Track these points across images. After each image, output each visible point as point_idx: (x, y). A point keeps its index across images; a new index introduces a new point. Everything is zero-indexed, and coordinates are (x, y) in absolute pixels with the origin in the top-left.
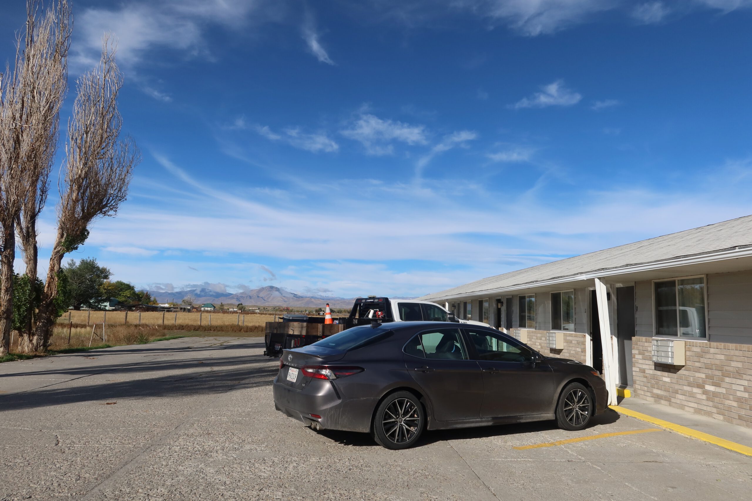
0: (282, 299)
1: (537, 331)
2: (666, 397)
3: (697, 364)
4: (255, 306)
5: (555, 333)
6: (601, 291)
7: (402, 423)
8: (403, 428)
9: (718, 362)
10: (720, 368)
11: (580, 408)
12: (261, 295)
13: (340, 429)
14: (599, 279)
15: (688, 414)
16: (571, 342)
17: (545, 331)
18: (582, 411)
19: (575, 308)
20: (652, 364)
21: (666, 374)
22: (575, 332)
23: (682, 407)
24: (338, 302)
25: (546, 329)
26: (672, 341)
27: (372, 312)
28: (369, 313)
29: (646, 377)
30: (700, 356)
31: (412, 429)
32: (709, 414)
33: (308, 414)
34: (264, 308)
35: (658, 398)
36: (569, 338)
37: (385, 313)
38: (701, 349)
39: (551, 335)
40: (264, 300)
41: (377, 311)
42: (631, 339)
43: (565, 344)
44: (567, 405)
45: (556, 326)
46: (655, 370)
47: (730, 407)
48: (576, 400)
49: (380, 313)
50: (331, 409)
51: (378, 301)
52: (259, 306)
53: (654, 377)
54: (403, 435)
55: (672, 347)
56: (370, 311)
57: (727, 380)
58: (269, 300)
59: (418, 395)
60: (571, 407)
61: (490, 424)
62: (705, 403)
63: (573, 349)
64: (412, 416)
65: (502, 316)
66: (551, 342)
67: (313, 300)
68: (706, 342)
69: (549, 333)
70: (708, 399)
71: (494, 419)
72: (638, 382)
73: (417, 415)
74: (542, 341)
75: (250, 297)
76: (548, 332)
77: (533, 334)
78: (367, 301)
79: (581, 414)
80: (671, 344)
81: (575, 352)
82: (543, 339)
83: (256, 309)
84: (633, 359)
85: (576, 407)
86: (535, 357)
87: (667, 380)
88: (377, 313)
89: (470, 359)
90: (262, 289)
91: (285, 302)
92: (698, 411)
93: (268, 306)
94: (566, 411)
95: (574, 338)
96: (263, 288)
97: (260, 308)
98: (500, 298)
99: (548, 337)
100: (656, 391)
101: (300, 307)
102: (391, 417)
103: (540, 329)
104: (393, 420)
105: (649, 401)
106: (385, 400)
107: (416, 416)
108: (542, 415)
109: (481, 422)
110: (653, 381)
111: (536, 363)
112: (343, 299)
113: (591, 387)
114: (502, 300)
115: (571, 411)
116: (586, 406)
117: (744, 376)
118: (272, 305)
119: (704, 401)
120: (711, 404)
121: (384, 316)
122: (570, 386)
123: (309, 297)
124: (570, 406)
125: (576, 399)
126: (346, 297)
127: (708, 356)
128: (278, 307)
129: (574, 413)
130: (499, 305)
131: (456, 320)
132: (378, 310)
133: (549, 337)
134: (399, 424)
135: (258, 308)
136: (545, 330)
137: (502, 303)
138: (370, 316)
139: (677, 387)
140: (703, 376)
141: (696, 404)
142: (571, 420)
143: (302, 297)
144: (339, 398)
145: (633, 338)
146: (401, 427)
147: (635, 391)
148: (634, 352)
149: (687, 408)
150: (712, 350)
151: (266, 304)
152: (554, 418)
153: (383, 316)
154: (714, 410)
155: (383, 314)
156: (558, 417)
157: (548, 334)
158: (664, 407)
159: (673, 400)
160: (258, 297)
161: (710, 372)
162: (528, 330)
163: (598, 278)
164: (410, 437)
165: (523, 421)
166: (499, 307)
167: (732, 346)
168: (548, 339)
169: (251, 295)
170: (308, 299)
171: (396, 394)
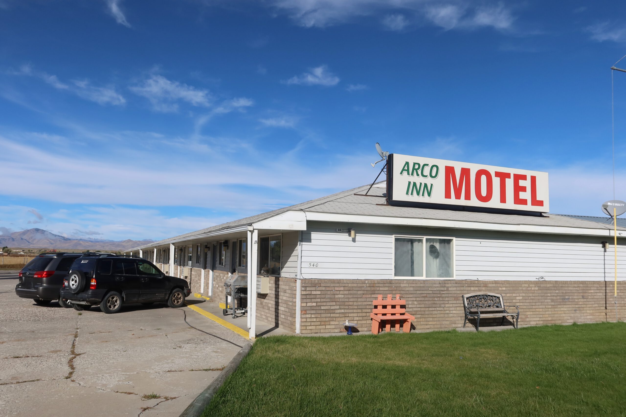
0: (48, 242)
4: (18, 248)
12: (25, 237)
24: (107, 244)
34: (29, 251)
40: (29, 242)
52: (24, 249)
58: (35, 242)
67: (81, 242)
75: (13, 240)
83: (20, 251)
90: (26, 232)
91: (52, 244)
93: (33, 249)
96: (28, 231)
97: (24, 251)
101: (67, 249)
112: (113, 241)
118: (37, 247)
123: (77, 240)
126: (115, 240)
128: (44, 249)
135: (23, 251)
143: (69, 239)
151: (31, 246)
160: (22, 239)
169: (14, 238)
170: (76, 241)
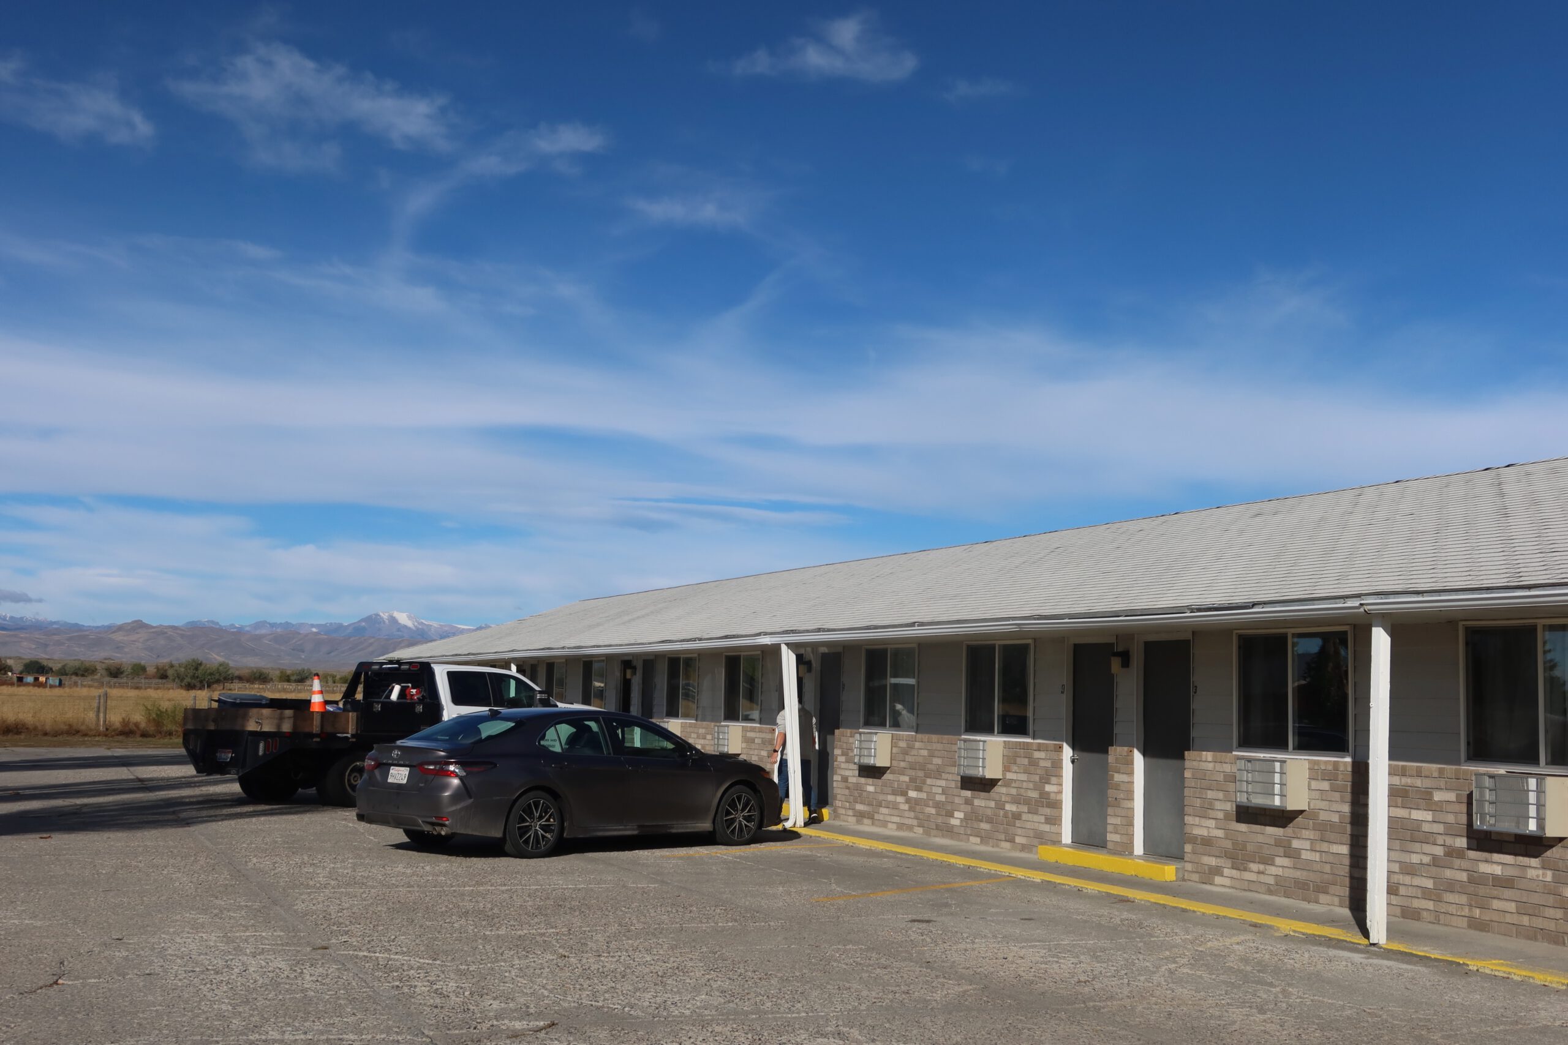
1: (699, 723)
2: (869, 813)
3: (903, 764)
5: (728, 726)
6: (789, 662)
7: (537, 828)
8: (538, 833)
9: (921, 760)
10: (922, 767)
11: (745, 818)
13: (470, 833)
14: (787, 644)
15: (891, 830)
16: (752, 740)
17: (713, 724)
18: (748, 822)
19: (762, 683)
20: (856, 767)
21: (870, 781)
22: (760, 724)
23: (884, 824)
25: (715, 720)
26: (876, 733)
27: (397, 689)
28: (391, 691)
29: (848, 788)
30: (905, 752)
31: (548, 835)
32: (910, 828)
33: (432, 817)
35: (860, 816)
36: (750, 735)
37: (425, 691)
38: (907, 744)
39: (721, 729)
41: (408, 687)
42: (833, 733)
43: (744, 745)
44: (728, 813)
45: (732, 714)
46: (859, 776)
47: (929, 815)
48: (740, 807)
49: (414, 691)
50: (461, 809)
51: (409, 669)
53: (858, 787)
54: (538, 842)
55: (875, 741)
56: (393, 687)
57: (929, 781)
59: (555, 795)
60: (733, 816)
61: (635, 832)
62: (907, 814)
63: (756, 752)
64: (548, 820)
65: (632, 695)
66: (721, 742)
68: (913, 733)
69: (718, 726)
70: (911, 809)
71: (639, 827)
72: (839, 796)
73: (554, 819)
74: (707, 742)
76: (718, 724)
77: (692, 730)
78: (384, 666)
79: (746, 826)
80: (875, 738)
81: (759, 758)
82: (709, 737)
84: (835, 763)
85: (740, 817)
86: (691, 753)
87: (871, 789)
88: (407, 691)
89: (614, 754)
92: (900, 826)
94: (726, 820)
95: (758, 735)
98: (630, 658)
99: (716, 734)
100: (860, 807)
102: (524, 820)
103: (703, 720)
104: (528, 824)
105: (851, 822)
106: (520, 801)
107: (552, 820)
108: (697, 825)
109: (625, 830)
110: (856, 794)
111: (693, 760)
113: (759, 792)
114: (634, 663)
115: (733, 821)
116: (753, 815)
117: (943, 774)
119: (906, 812)
120: (912, 814)
121: (423, 696)
122: (733, 790)
124: (732, 814)
125: (740, 805)
127: (914, 752)
129: (736, 824)
130: (629, 672)
131: (552, 703)
132: (410, 685)
133: (718, 733)
134: (533, 829)
136: (712, 721)
137: (634, 669)
138: (394, 696)
139: (881, 797)
140: (907, 779)
141: (898, 818)
142: (733, 831)
144: (470, 797)
145: (837, 731)
146: (536, 832)
147: (835, 811)
148: (837, 752)
149: (889, 824)
150: (917, 745)
152: (712, 830)
153: (419, 696)
154: (915, 822)
155: (420, 692)
156: (716, 827)
157: (716, 728)
158: (867, 827)
159: (876, 816)
161: (914, 774)
162: (682, 723)
163: (785, 644)
164: (545, 845)
165: (674, 831)
166: (628, 676)
167: (934, 737)
168: (716, 736)
171: (531, 794)
